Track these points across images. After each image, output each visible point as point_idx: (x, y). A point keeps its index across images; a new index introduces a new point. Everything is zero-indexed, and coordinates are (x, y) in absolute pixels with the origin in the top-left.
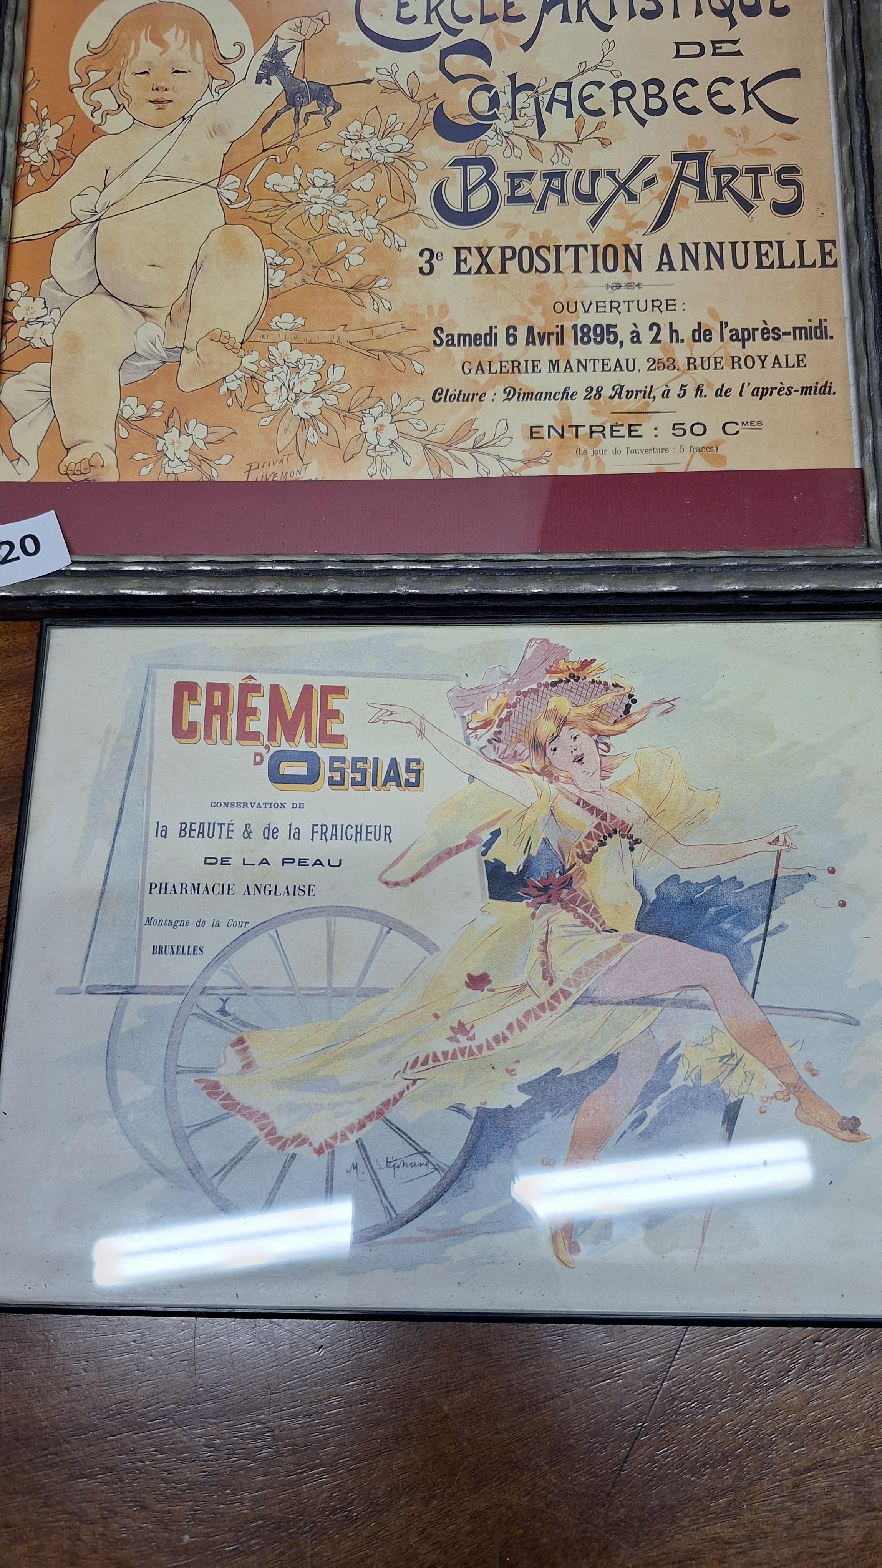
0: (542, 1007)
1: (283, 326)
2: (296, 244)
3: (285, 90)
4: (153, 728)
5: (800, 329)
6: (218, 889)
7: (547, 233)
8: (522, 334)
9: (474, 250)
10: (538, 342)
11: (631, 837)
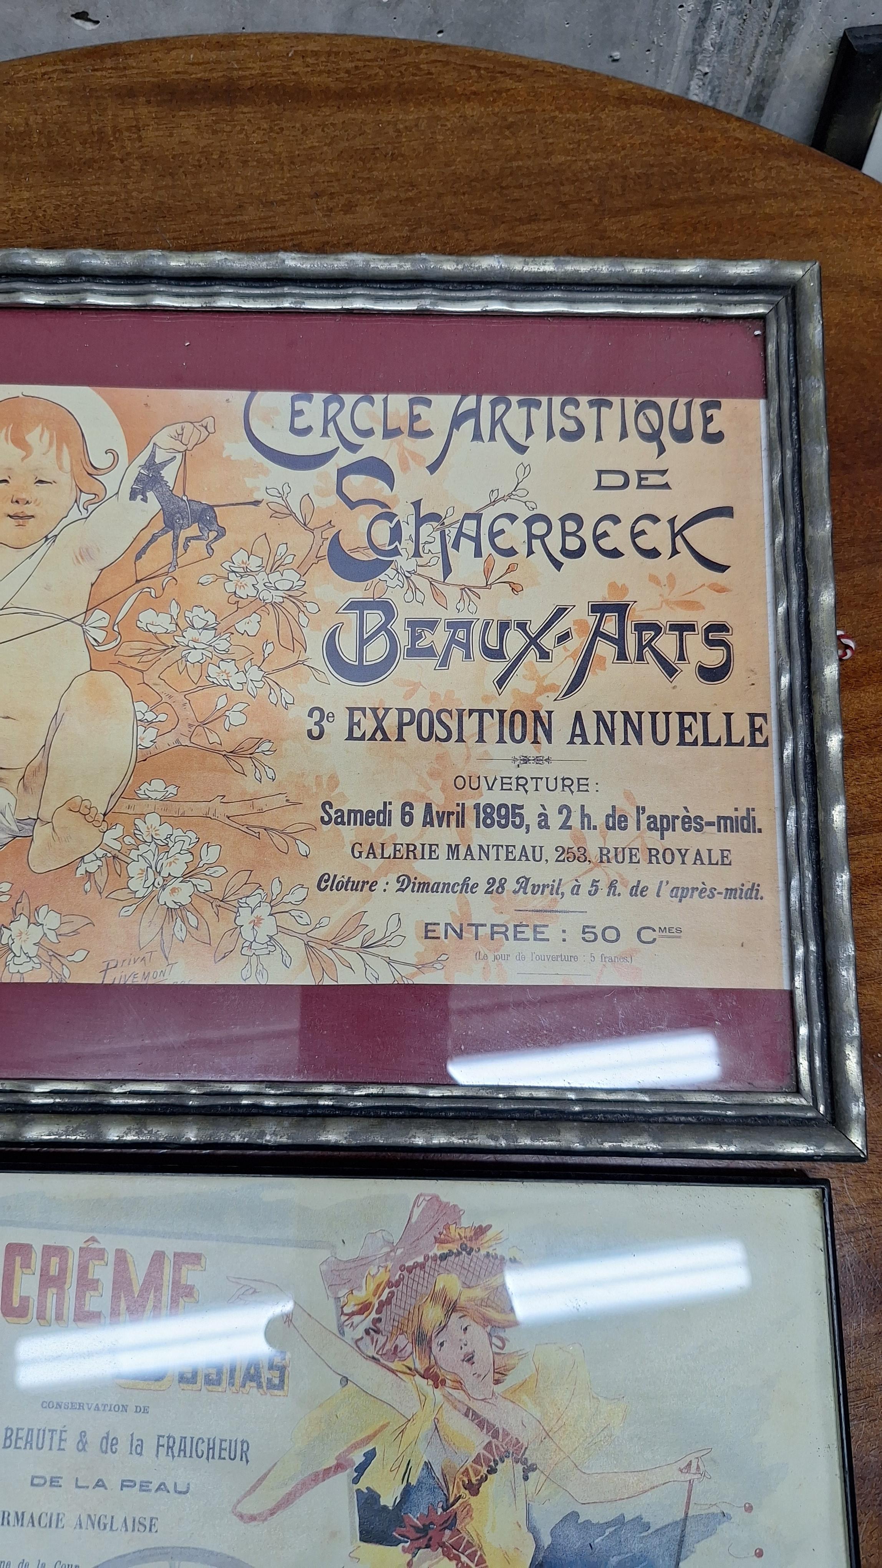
1: (153, 795)
2: (170, 697)
3: (162, 509)
5: (725, 818)
6: (45, 1520)
7: (449, 694)
8: (419, 813)
9: (368, 711)
10: (436, 822)
11: (525, 1462)
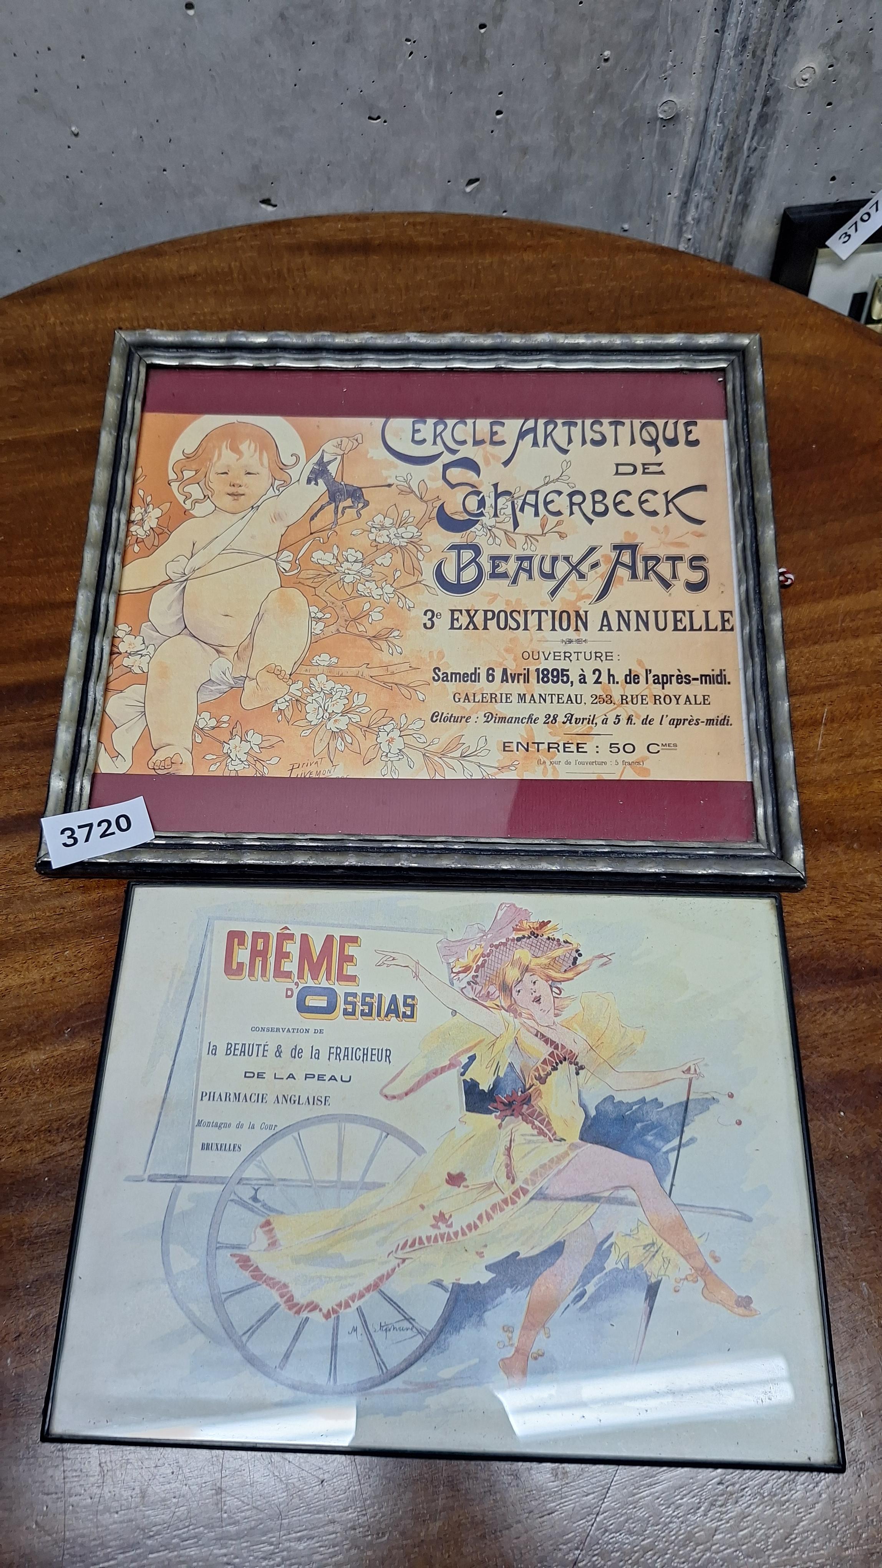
0: (505, 1201)
1: (322, 663)
2: (333, 603)
3: (328, 490)
4: (209, 967)
5: (706, 676)
6: (254, 1098)
7: (518, 601)
8: (498, 674)
9: (464, 612)
10: (510, 680)
11: (576, 1064)
